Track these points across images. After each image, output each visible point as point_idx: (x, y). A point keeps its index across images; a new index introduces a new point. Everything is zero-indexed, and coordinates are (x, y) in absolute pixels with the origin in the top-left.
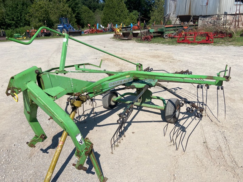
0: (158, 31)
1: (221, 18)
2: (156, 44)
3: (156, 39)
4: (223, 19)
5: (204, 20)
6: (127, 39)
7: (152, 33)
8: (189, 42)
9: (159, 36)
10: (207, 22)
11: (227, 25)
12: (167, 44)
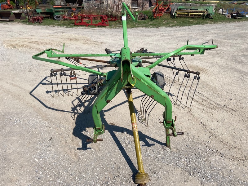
0: (46, 12)
1: (104, 2)
2: (51, 26)
3: (45, 21)
4: (105, 3)
5: (88, 2)
6: (8, 20)
7: (40, 13)
8: (86, 25)
9: (48, 17)
10: (92, 5)
11: (109, 9)
12: (66, 27)
